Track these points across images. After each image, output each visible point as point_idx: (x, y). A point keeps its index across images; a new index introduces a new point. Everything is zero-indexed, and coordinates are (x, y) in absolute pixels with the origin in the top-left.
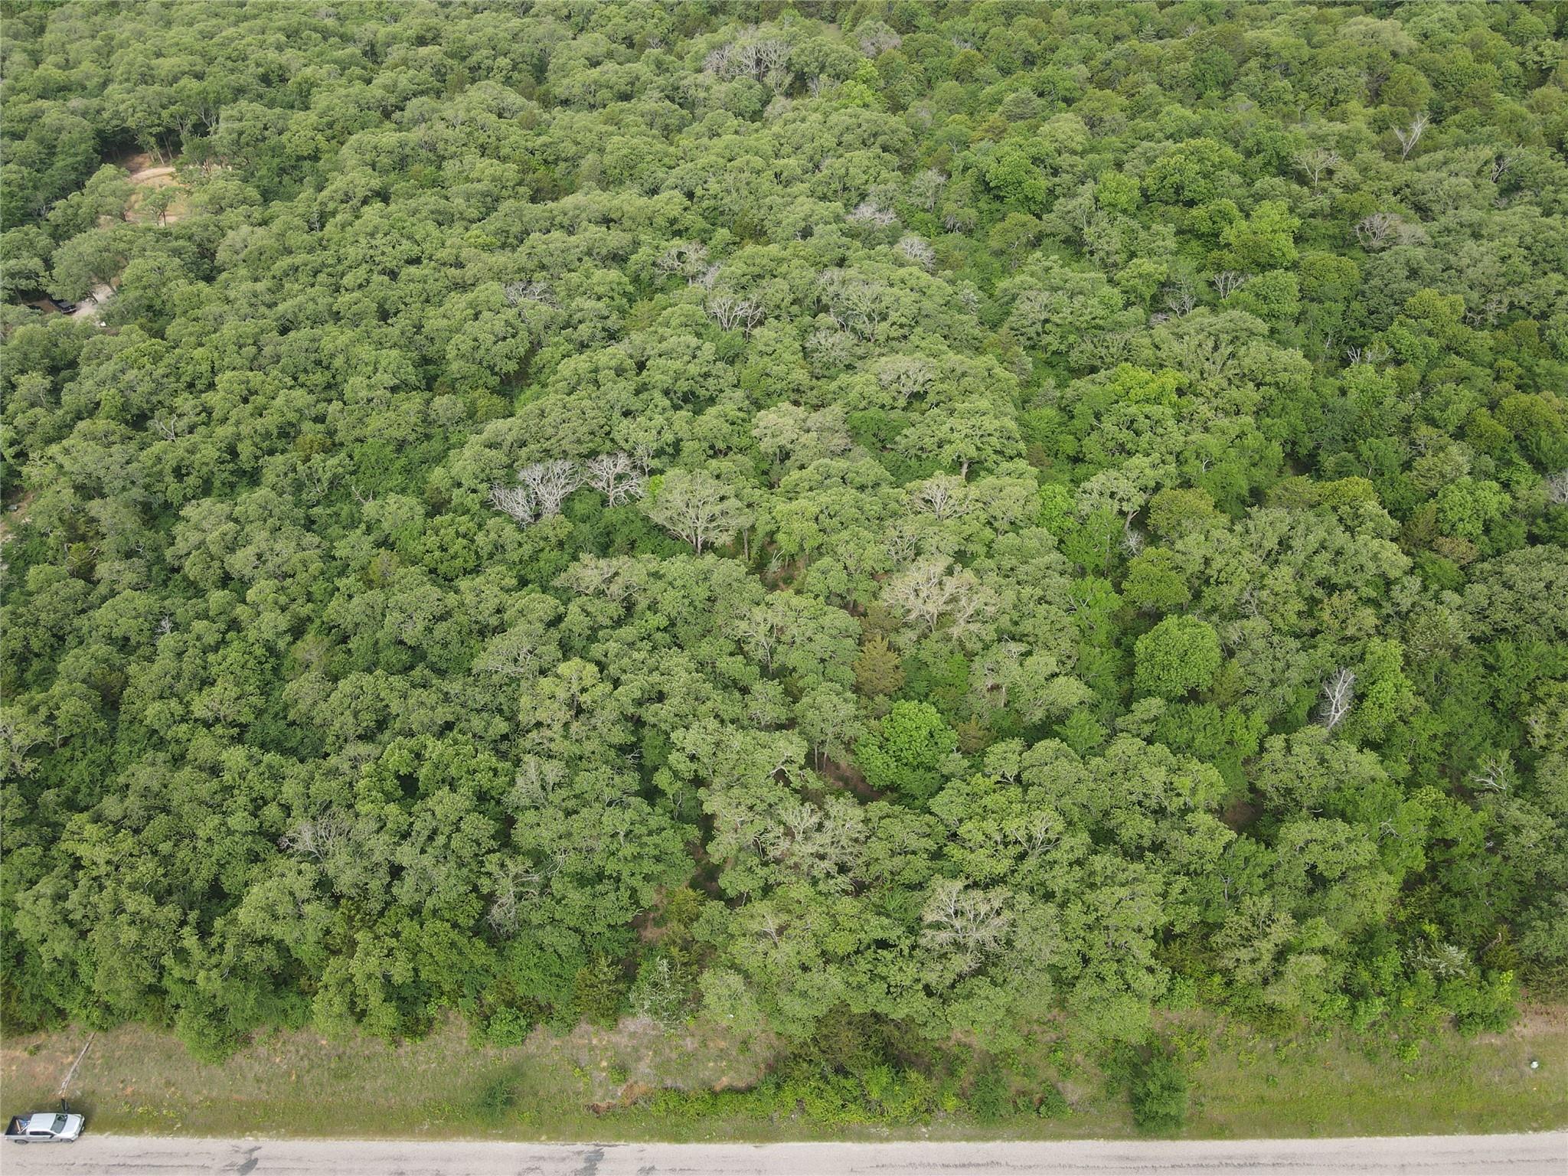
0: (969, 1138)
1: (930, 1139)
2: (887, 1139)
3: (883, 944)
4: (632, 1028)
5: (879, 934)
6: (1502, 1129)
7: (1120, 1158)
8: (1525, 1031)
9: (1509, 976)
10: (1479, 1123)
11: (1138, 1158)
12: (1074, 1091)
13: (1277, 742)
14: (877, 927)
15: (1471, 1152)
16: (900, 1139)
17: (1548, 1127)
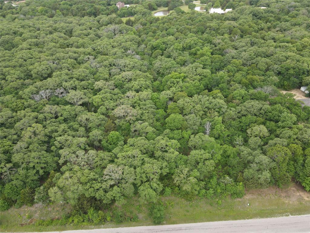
0: (113, 227)
1: (103, 228)
2: (93, 229)
3: (94, 180)
5: (93, 177)
6: (240, 219)
7: (149, 230)
8: (247, 197)
9: (241, 183)
11: (153, 230)
13: (193, 136)
14: (92, 175)
15: (232, 224)
16: (96, 228)
17: (251, 218)
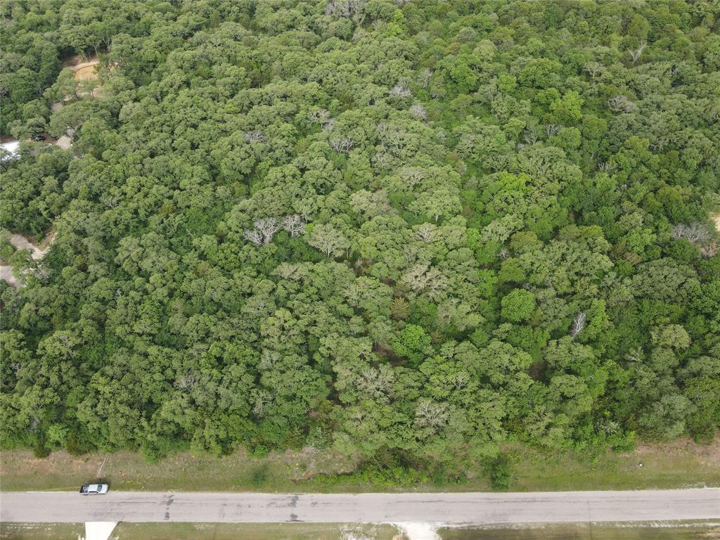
0: (431, 492)
1: (417, 492)
2: (402, 492)
3: (401, 423)
4: (307, 451)
5: (399, 420)
8: (639, 452)
9: (633, 433)
10: (618, 486)
12: (471, 474)
13: (553, 343)
14: (399, 417)
15: (614, 497)
16: (406, 492)
